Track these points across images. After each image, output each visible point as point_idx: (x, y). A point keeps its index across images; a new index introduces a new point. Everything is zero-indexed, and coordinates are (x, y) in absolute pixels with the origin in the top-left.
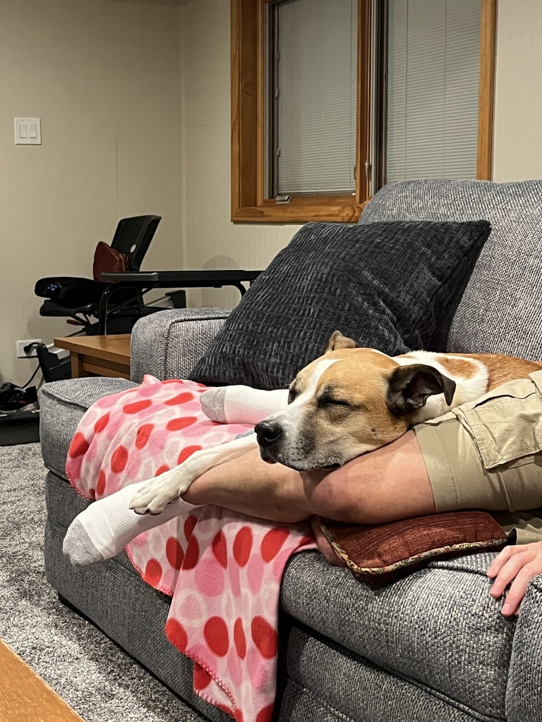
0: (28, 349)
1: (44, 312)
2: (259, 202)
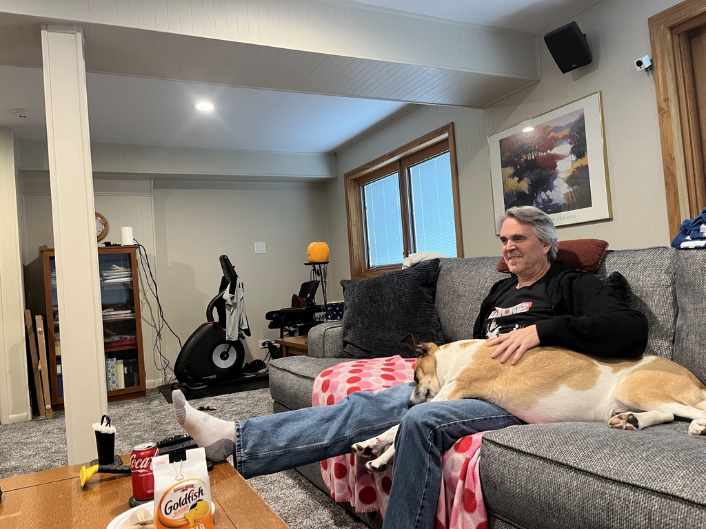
0: (264, 344)
1: (270, 327)
2: (363, 271)
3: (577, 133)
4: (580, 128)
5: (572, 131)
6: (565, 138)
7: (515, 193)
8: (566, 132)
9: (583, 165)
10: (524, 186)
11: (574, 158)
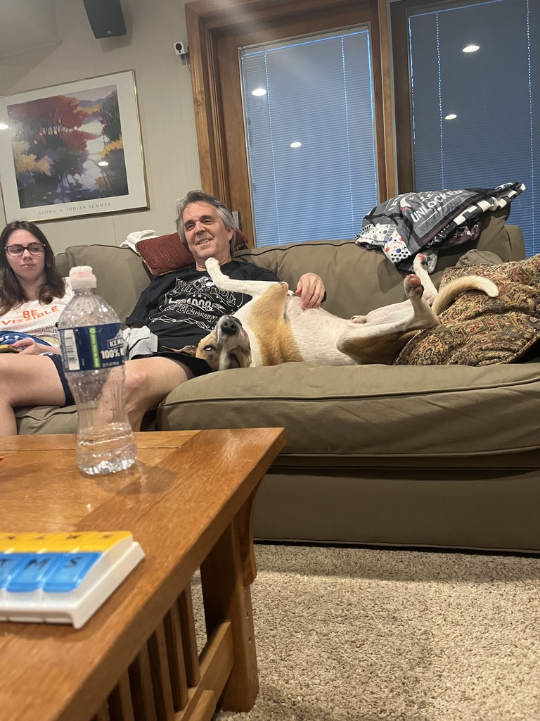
3: (109, 112)
4: (112, 107)
5: (103, 107)
6: (95, 115)
7: (32, 174)
8: (96, 109)
9: (118, 148)
10: (45, 165)
11: (107, 139)
